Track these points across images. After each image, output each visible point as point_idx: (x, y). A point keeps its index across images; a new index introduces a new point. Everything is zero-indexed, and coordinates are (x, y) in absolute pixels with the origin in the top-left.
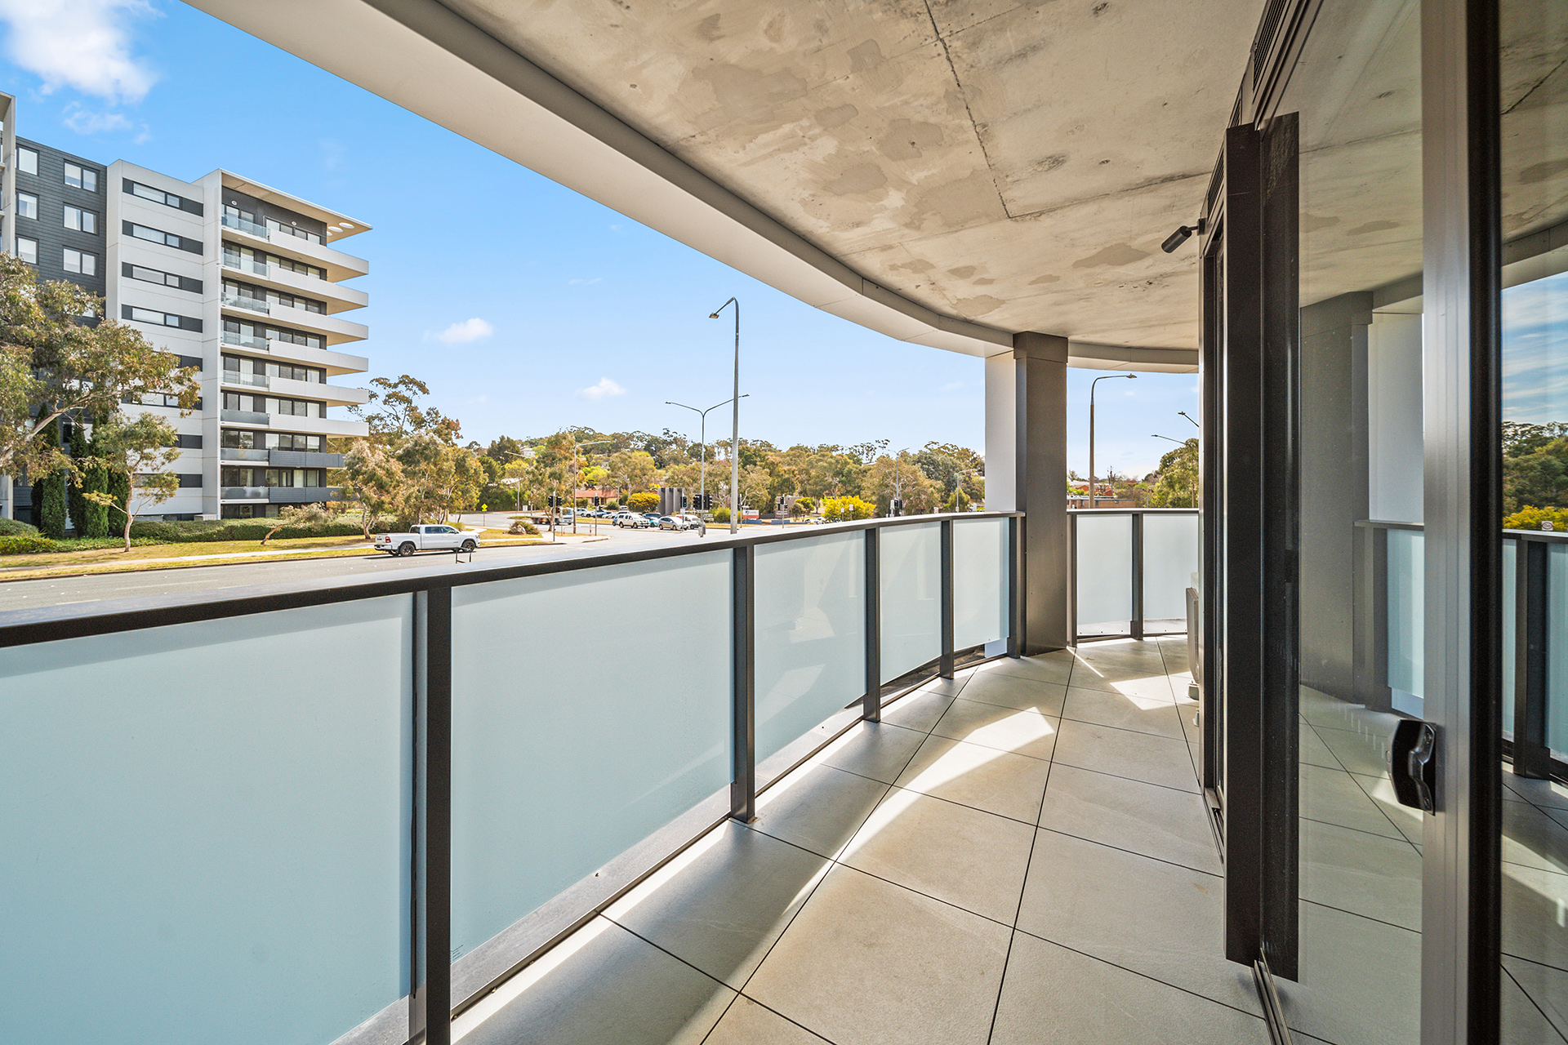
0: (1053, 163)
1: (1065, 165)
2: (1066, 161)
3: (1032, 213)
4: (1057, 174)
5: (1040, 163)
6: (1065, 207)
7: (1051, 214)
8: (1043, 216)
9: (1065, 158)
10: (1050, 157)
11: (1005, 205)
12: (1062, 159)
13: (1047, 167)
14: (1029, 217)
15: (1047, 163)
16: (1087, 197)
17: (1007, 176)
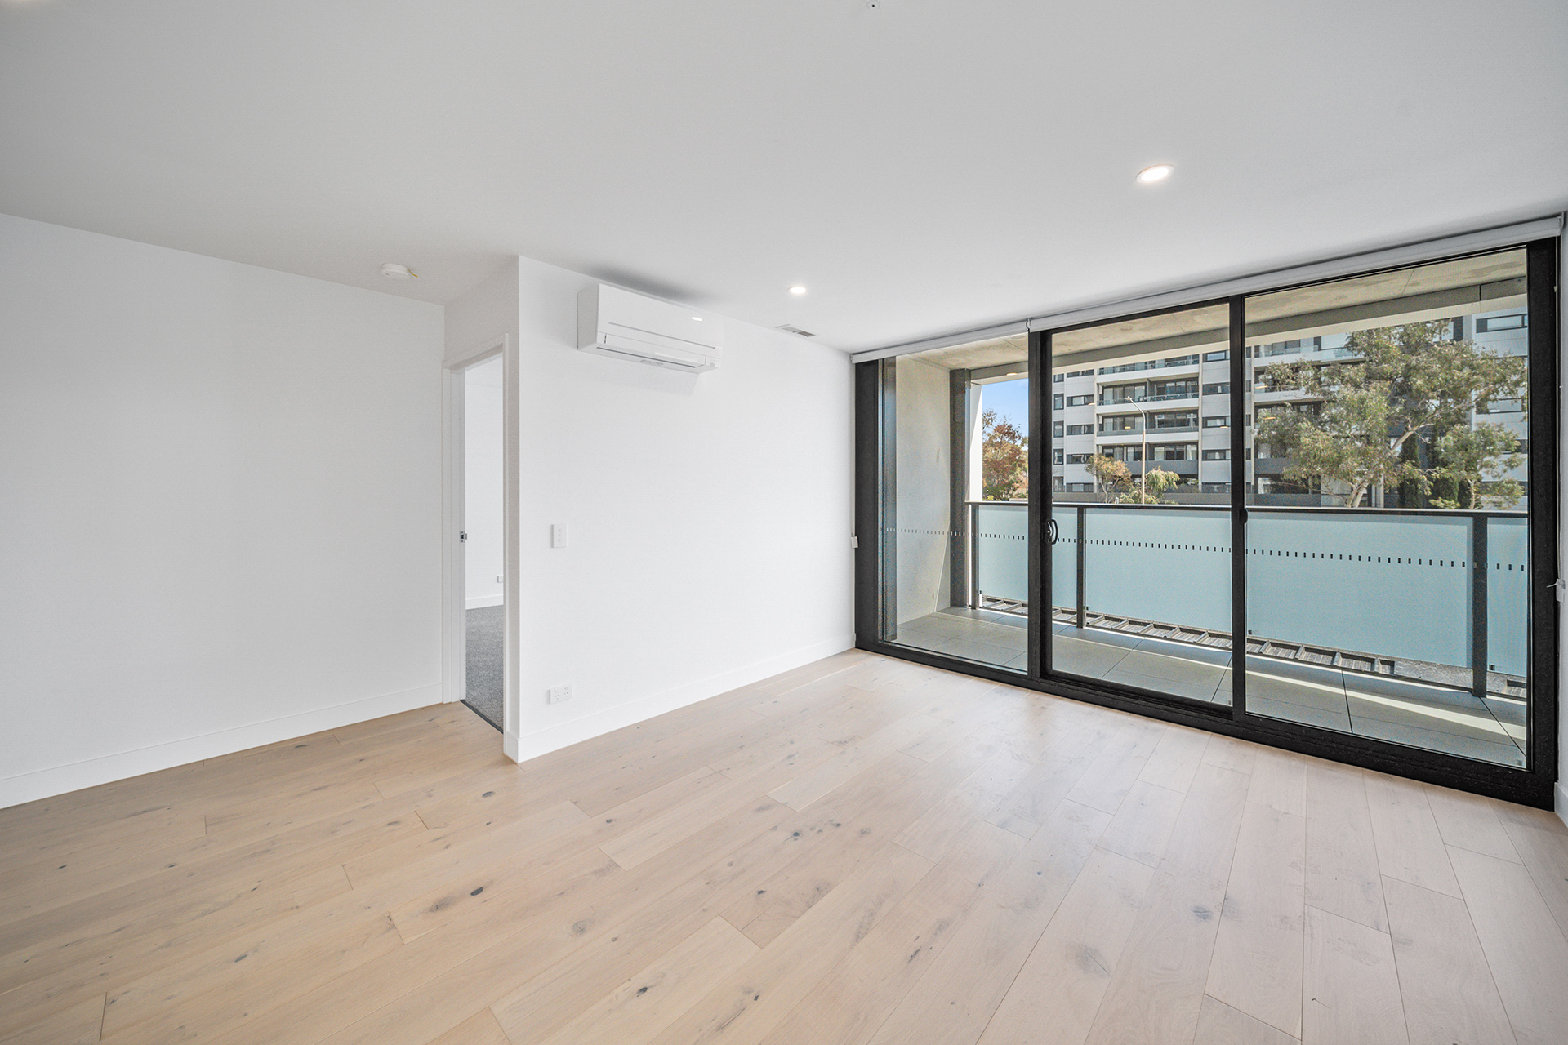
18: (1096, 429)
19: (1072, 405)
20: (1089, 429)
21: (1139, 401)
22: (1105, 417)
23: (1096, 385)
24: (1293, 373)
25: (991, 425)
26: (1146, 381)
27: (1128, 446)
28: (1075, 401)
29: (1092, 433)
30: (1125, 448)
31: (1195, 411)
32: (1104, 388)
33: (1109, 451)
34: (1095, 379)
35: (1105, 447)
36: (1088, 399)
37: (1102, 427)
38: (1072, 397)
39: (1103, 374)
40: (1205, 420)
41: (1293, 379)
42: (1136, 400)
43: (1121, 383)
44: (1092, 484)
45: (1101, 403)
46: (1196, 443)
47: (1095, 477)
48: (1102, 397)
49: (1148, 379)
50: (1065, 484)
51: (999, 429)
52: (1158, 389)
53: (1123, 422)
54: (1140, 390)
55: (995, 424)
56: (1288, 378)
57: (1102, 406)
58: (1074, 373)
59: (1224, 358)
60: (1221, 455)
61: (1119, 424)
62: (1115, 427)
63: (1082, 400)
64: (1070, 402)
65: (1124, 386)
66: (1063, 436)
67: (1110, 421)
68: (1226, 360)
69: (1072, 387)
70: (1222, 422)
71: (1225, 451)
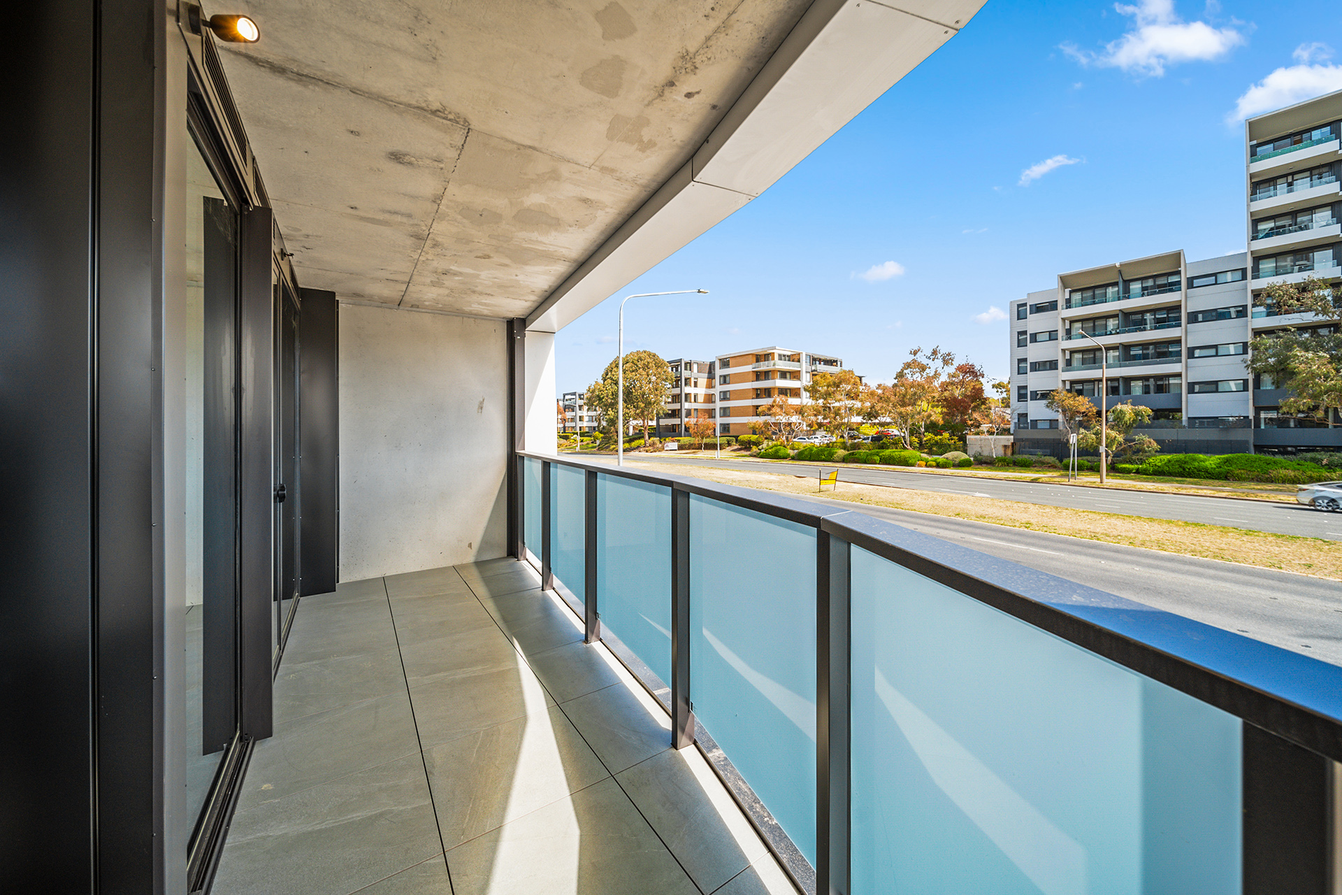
0: (400, 158)
1: (390, 151)
2: (389, 153)
3: (444, 118)
4: (398, 147)
5: (410, 163)
6: (405, 105)
7: (424, 105)
8: (434, 108)
9: (389, 156)
10: (401, 163)
11: (463, 145)
12: (392, 157)
13: (406, 158)
14: (450, 116)
15: (405, 161)
16: (376, 103)
17: (442, 169)
18: (1061, 364)
19: (1036, 341)
20: (1052, 365)
21: (1111, 334)
22: (1073, 352)
23: (1060, 321)
24: (1299, 293)
25: (952, 364)
26: (1118, 312)
27: (1098, 380)
28: (1039, 338)
29: (1058, 369)
30: (1096, 383)
31: (1178, 342)
32: (1071, 322)
33: (1078, 388)
34: (1059, 314)
35: (1072, 382)
36: (1052, 336)
37: (1068, 363)
38: (1036, 334)
39: (1069, 308)
40: (1190, 350)
41: (1298, 300)
42: (1108, 333)
43: (1091, 316)
44: (1057, 420)
45: (1067, 339)
46: (1179, 375)
47: (1060, 413)
48: (1068, 331)
49: (1120, 310)
50: (1029, 421)
51: (960, 368)
52: (1132, 320)
53: (1092, 356)
54: (1112, 324)
55: (956, 364)
56: (1292, 298)
57: (1069, 341)
58: (1038, 309)
59: (1214, 282)
60: (1212, 386)
61: (1085, 358)
62: (1084, 361)
63: (1046, 336)
64: (1034, 338)
65: (1093, 319)
66: (1026, 373)
67: (1078, 356)
68: (1216, 284)
69: (1036, 323)
70: (1213, 352)
71: (1216, 383)
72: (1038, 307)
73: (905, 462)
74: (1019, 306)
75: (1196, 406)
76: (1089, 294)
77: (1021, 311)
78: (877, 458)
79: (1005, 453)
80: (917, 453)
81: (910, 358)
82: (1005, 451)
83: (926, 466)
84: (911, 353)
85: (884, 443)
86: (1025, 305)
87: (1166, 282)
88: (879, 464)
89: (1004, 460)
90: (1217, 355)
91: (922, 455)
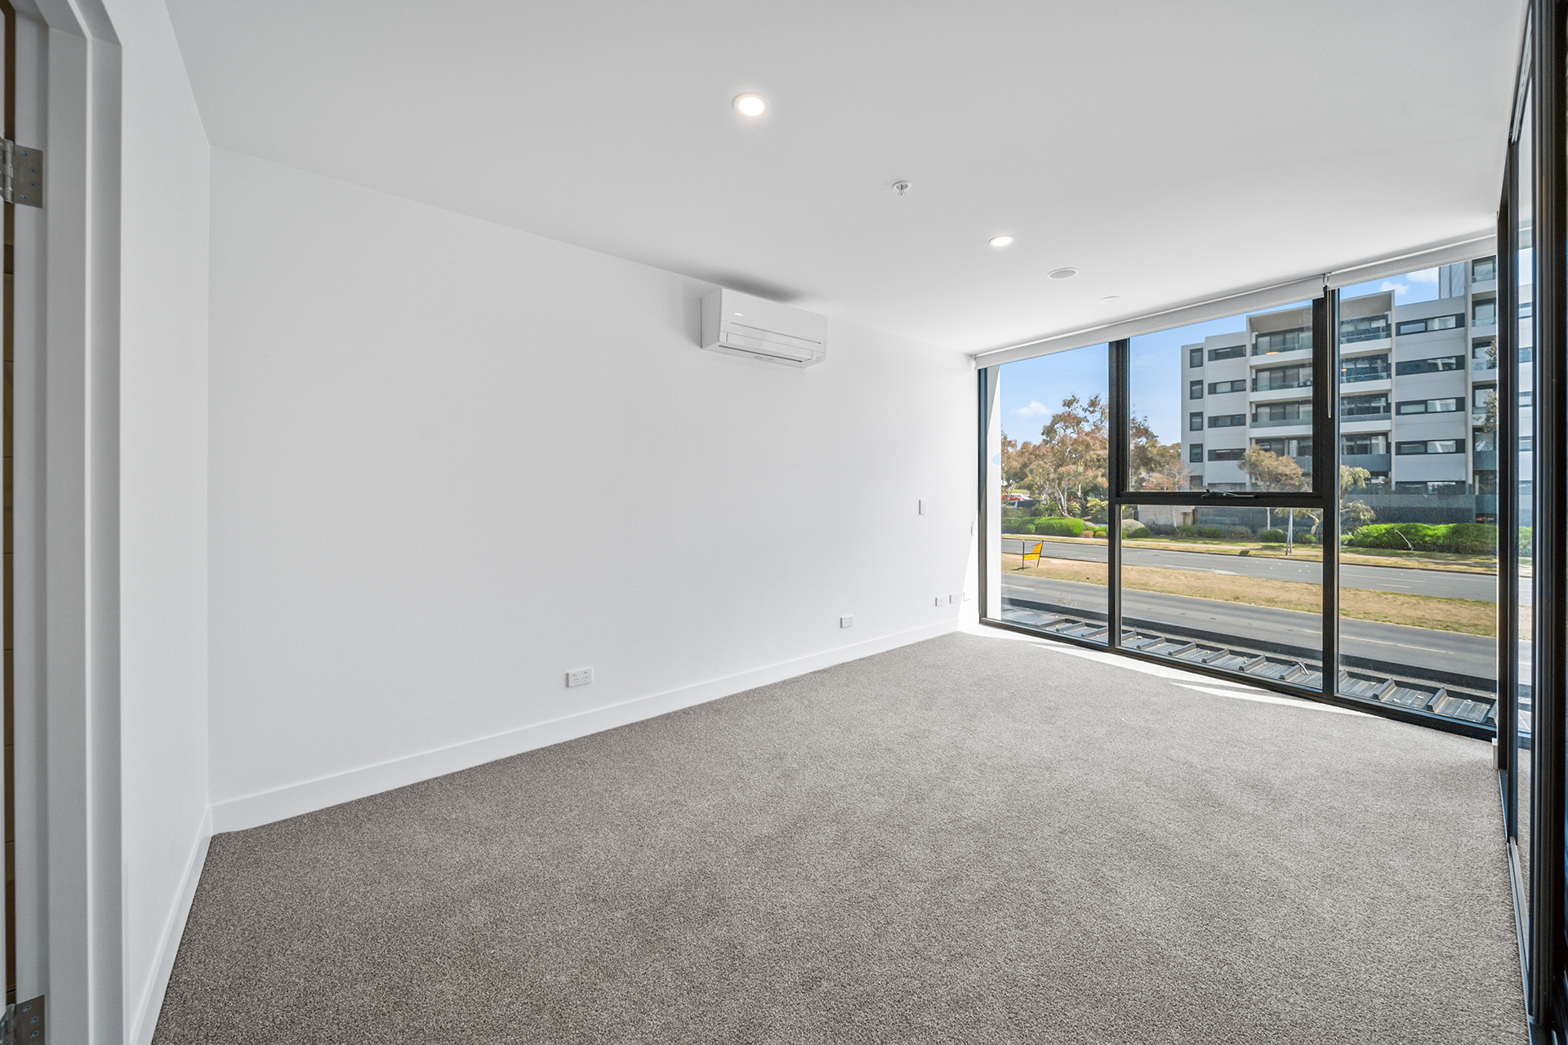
18: (1249, 419)
19: (1215, 393)
20: (1239, 420)
22: (1259, 405)
23: (1246, 369)
27: (1290, 439)
28: (1220, 388)
29: (1245, 424)
30: (1286, 442)
31: (1386, 395)
32: (1259, 371)
33: (1266, 446)
34: (1243, 361)
35: (1260, 441)
36: (1237, 384)
37: (1255, 417)
38: (1216, 384)
39: (1257, 355)
40: (1399, 405)
42: (1301, 384)
43: (1281, 365)
45: (1255, 389)
46: (1385, 434)
47: (1248, 476)
48: (1255, 381)
50: (1205, 485)
53: (1283, 411)
57: (1255, 393)
58: (1216, 355)
59: (1424, 329)
60: (1421, 447)
61: (1274, 413)
62: (1272, 417)
63: (1228, 387)
64: (1213, 388)
65: (1283, 368)
66: (1202, 429)
67: (1266, 410)
68: (1426, 331)
69: (1213, 371)
70: (1421, 408)
71: (1425, 443)
72: (1217, 353)
73: (1068, 532)
74: (1192, 351)
75: (1403, 469)
76: (1279, 338)
77: (1195, 357)
78: (1032, 527)
79: (1184, 521)
80: (1081, 521)
81: (1061, 410)
82: (1184, 519)
83: (1094, 536)
84: (1064, 405)
85: (1037, 509)
86: (1201, 350)
87: (1368, 327)
88: (1035, 534)
89: (1184, 530)
90: (1426, 412)
91: (1087, 523)
